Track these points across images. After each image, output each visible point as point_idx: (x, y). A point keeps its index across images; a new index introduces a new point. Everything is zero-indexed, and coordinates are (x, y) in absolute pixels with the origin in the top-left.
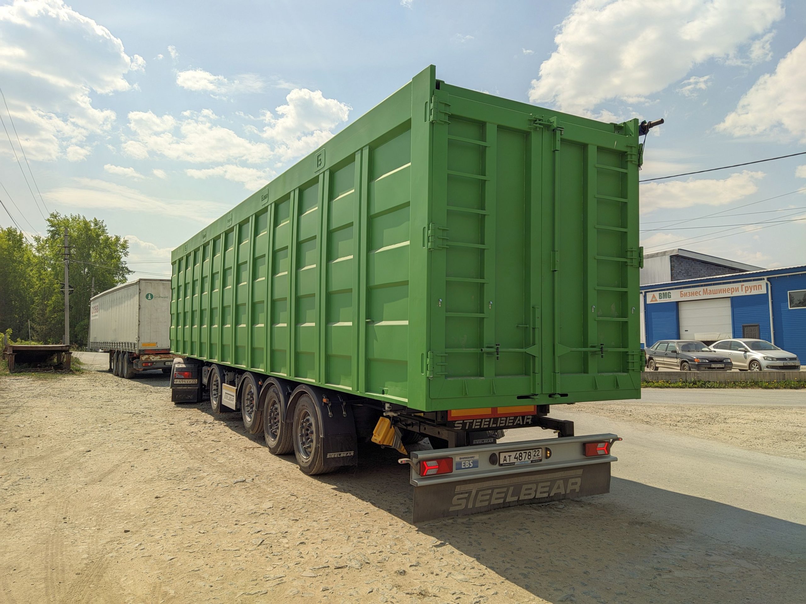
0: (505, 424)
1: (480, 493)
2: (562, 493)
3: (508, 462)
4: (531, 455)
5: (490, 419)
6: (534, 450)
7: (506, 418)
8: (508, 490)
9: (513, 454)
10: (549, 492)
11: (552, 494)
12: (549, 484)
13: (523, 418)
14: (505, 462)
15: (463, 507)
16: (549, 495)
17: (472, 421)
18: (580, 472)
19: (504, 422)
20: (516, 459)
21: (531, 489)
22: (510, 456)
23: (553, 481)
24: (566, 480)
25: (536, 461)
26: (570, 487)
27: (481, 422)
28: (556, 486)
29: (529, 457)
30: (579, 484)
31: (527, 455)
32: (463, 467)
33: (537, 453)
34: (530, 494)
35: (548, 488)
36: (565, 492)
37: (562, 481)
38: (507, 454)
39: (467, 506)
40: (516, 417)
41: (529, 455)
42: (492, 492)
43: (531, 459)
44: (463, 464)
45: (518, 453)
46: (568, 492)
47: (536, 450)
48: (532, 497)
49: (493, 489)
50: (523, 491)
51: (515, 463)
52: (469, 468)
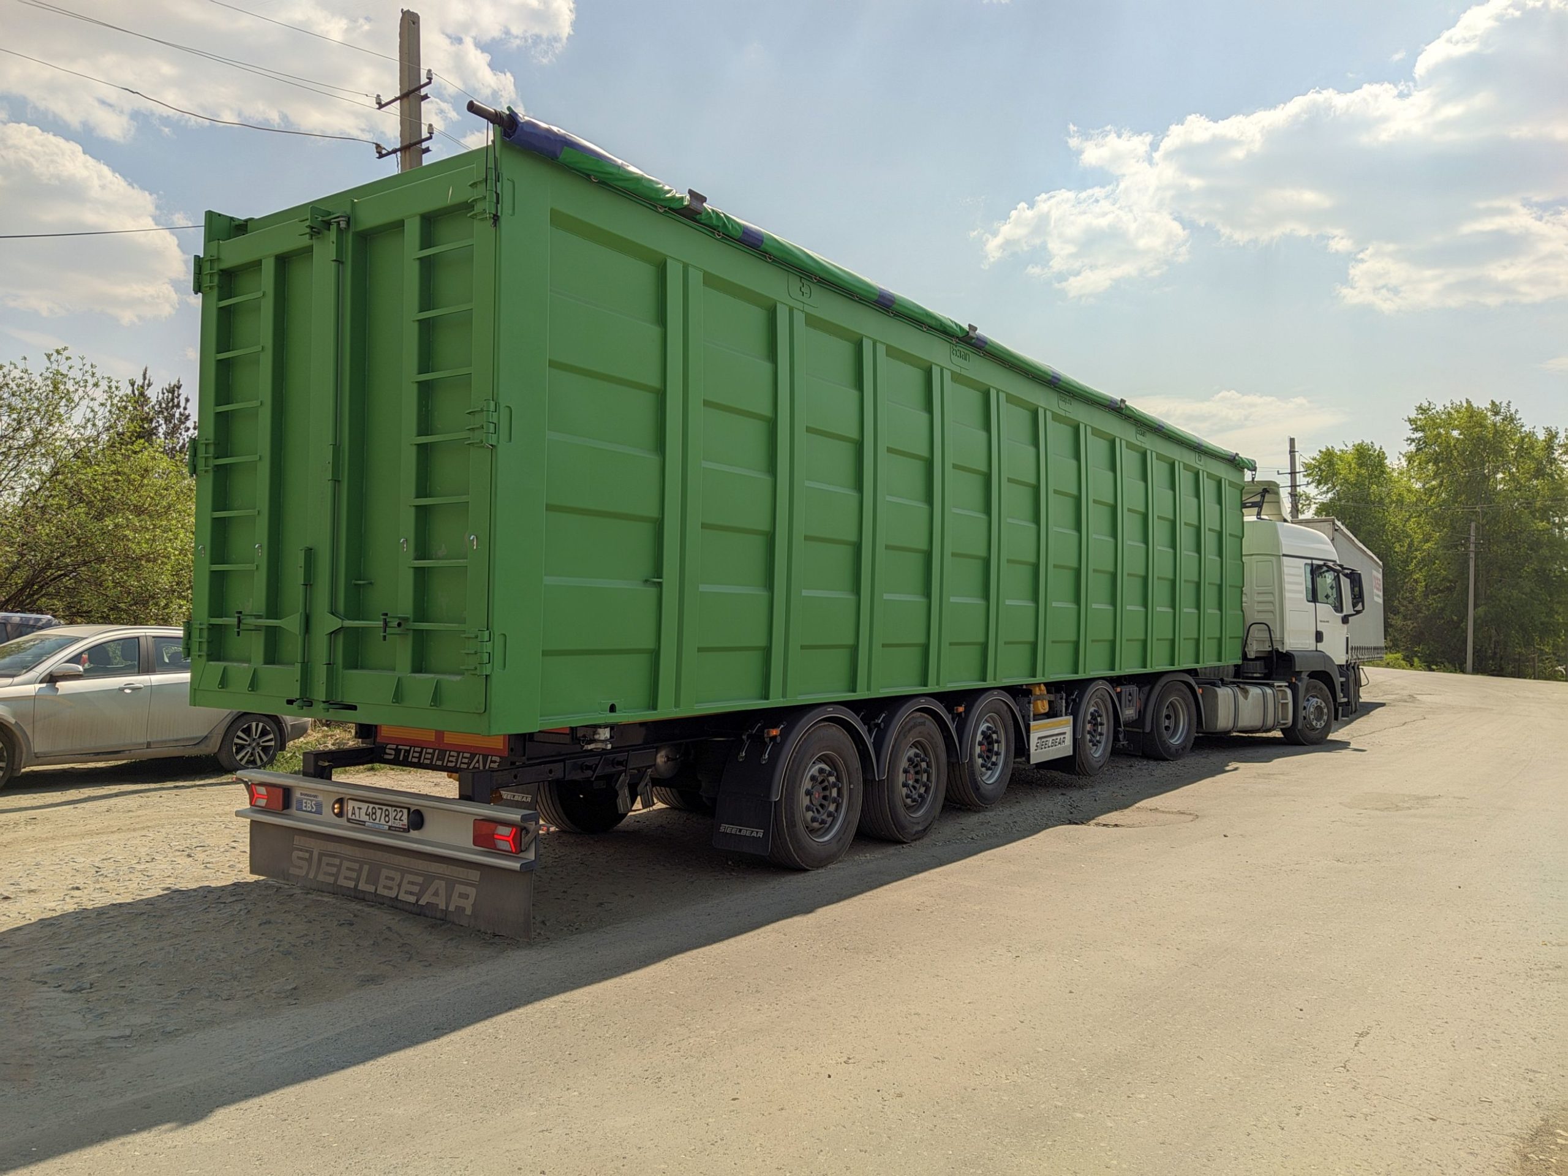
0: (456, 765)
1: (324, 860)
2: (440, 907)
4: (390, 816)
5: (435, 750)
6: (394, 809)
7: (459, 753)
8: (361, 868)
9: (364, 806)
10: (419, 897)
11: (422, 902)
12: (420, 880)
13: (485, 757)
14: (353, 817)
15: (304, 873)
16: (417, 901)
17: (408, 748)
18: (475, 875)
19: (453, 759)
20: (368, 817)
21: (393, 879)
22: (360, 809)
23: (429, 878)
24: (451, 884)
25: (397, 829)
26: (456, 902)
27: (421, 753)
28: (431, 890)
29: (387, 819)
30: (471, 900)
31: (383, 815)
33: (400, 815)
35: (418, 888)
36: (447, 907)
37: (443, 883)
38: (357, 804)
39: (308, 873)
40: (473, 756)
41: (386, 816)
42: (342, 864)
43: (390, 824)
45: (371, 806)
46: (452, 908)
47: (399, 810)
48: (393, 895)
49: (341, 858)
50: (383, 879)
51: (365, 822)
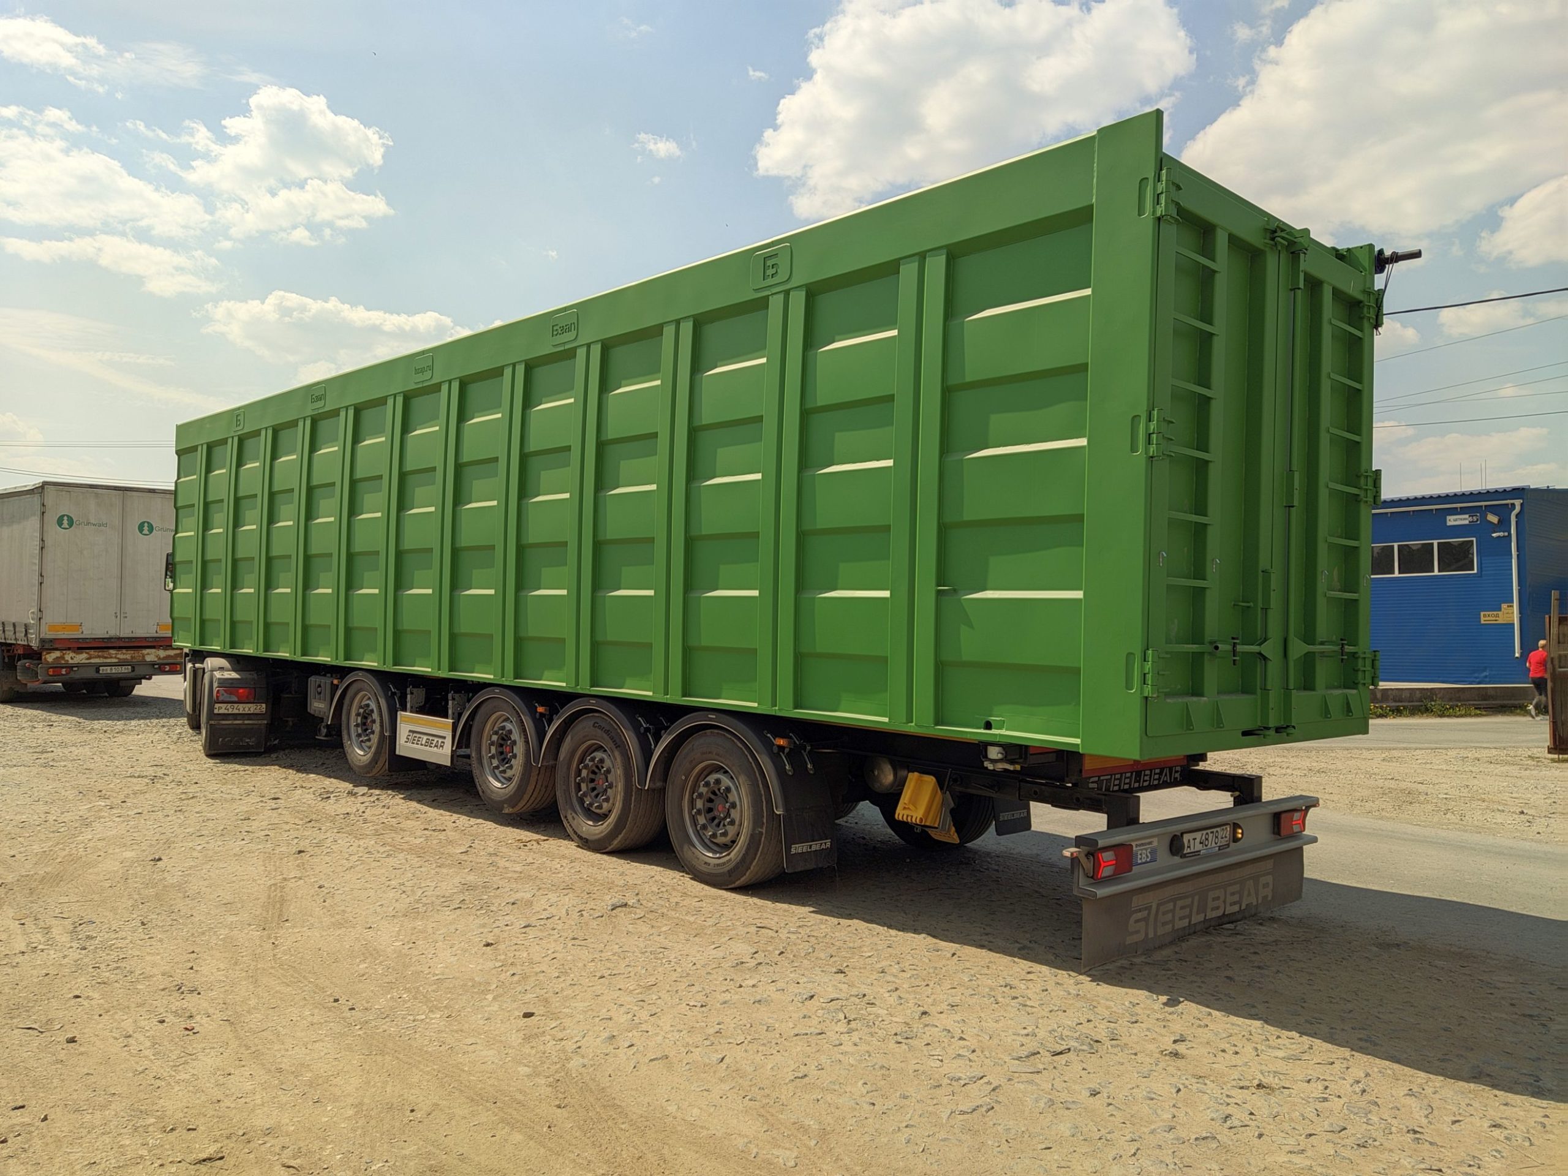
0: (1150, 783)
1: (1162, 909)
2: (1253, 905)
3: (1192, 850)
4: (1219, 837)
5: (1132, 773)
6: (1220, 828)
7: (1151, 770)
8: (1193, 902)
9: (1198, 836)
10: (1239, 902)
11: (1243, 907)
12: (1238, 887)
13: (1171, 770)
14: (1189, 851)
15: (1141, 936)
16: (1240, 908)
17: (1109, 777)
18: (1270, 864)
19: (1148, 778)
20: (1202, 845)
21: (1219, 898)
22: (1194, 839)
23: (1243, 883)
24: (1257, 880)
25: (1224, 848)
26: (1261, 892)
27: (1120, 779)
28: (1246, 892)
29: (1217, 840)
30: (1271, 886)
32: (1139, 862)
33: (1225, 832)
34: (1218, 908)
35: (1238, 896)
36: (1257, 902)
37: (1253, 882)
38: (1191, 837)
39: (1147, 934)
40: (1162, 770)
41: (1216, 837)
42: (1175, 906)
43: (1219, 844)
44: (1139, 856)
45: (1204, 832)
46: (1259, 901)
47: (1223, 827)
48: (1220, 913)
49: (1174, 900)
50: (1211, 904)
51: (1201, 851)
52: (1146, 862)
